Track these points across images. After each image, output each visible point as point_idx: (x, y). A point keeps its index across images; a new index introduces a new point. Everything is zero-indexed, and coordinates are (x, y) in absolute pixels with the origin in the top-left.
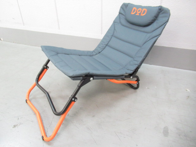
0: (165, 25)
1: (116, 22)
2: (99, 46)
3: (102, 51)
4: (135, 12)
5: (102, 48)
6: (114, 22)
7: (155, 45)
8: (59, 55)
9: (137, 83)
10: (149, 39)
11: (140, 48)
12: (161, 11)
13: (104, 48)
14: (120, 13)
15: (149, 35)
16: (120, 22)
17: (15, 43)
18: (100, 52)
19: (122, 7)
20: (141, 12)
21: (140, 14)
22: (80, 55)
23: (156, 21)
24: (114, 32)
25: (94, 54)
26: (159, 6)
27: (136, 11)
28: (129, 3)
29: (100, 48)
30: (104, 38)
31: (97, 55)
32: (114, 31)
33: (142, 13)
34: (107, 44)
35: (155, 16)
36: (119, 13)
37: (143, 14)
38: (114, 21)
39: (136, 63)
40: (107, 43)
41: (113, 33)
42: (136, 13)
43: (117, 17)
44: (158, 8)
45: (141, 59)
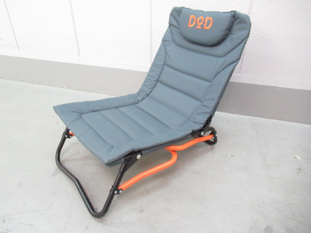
0: (245, 43)
1: (166, 41)
2: (144, 85)
3: (151, 91)
4: (194, 23)
5: (151, 86)
6: (164, 41)
7: (231, 80)
8: (84, 116)
9: (213, 138)
10: (221, 68)
11: (210, 83)
12: (236, 20)
13: (153, 86)
14: (170, 25)
15: (221, 60)
16: (174, 41)
17: (4, 79)
18: (148, 95)
19: (172, 15)
20: (204, 23)
21: (202, 26)
22: (117, 108)
23: (231, 36)
24: (166, 58)
25: (140, 98)
26: (232, 11)
27: (196, 22)
28: (182, 8)
29: (147, 86)
30: (151, 70)
31: (144, 100)
32: (166, 56)
33: (205, 25)
34: (158, 79)
35: (226, 29)
36: (168, 25)
37: (207, 26)
38: (163, 39)
39: (207, 110)
40: (157, 77)
41: (165, 61)
42: (196, 25)
43: (167, 31)
44: (229, 15)
45: (213, 104)
